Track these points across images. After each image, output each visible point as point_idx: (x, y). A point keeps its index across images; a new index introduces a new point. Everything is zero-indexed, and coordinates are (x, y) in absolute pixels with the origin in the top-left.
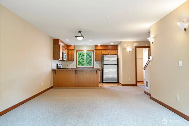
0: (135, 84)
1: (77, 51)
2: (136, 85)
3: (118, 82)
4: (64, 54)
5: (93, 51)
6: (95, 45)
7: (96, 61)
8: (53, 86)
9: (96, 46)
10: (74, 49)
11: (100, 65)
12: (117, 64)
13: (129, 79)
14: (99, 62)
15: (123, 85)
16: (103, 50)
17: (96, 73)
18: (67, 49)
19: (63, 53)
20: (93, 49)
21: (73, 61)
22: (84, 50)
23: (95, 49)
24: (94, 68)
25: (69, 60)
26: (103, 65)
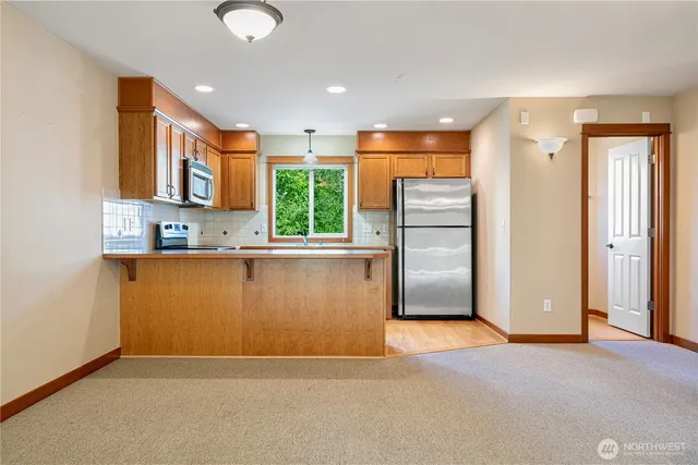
0: (578, 332)
1: (271, 162)
2: (583, 338)
3: (474, 317)
4: (193, 170)
5: (349, 161)
6: (360, 133)
7: (361, 208)
8: (118, 351)
9: (364, 135)
10: (254, 152)
11: (384, 228)
12: (469, 224)
13: (547, 305)
14: (377, 215)
15: (514, 339)
16: (395, 157)
17: (368, 277)
18: (223, 152)
19: (185, 163)
20: (349, 150)
21: (252, 207)
22: (303, 157)
23: (358, 152)
24: (355, 243)
25: (233, 205)
26: (399, 231)
